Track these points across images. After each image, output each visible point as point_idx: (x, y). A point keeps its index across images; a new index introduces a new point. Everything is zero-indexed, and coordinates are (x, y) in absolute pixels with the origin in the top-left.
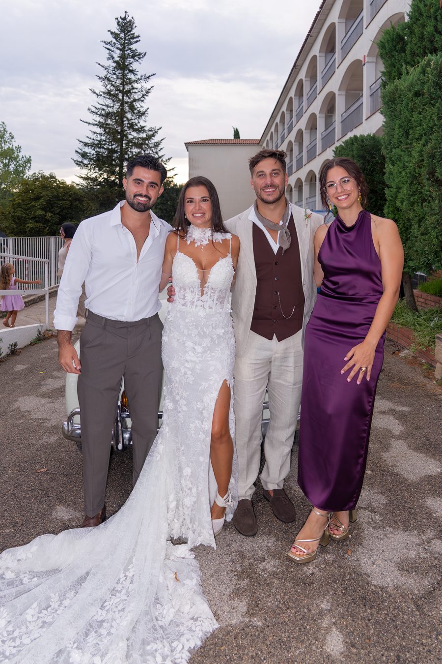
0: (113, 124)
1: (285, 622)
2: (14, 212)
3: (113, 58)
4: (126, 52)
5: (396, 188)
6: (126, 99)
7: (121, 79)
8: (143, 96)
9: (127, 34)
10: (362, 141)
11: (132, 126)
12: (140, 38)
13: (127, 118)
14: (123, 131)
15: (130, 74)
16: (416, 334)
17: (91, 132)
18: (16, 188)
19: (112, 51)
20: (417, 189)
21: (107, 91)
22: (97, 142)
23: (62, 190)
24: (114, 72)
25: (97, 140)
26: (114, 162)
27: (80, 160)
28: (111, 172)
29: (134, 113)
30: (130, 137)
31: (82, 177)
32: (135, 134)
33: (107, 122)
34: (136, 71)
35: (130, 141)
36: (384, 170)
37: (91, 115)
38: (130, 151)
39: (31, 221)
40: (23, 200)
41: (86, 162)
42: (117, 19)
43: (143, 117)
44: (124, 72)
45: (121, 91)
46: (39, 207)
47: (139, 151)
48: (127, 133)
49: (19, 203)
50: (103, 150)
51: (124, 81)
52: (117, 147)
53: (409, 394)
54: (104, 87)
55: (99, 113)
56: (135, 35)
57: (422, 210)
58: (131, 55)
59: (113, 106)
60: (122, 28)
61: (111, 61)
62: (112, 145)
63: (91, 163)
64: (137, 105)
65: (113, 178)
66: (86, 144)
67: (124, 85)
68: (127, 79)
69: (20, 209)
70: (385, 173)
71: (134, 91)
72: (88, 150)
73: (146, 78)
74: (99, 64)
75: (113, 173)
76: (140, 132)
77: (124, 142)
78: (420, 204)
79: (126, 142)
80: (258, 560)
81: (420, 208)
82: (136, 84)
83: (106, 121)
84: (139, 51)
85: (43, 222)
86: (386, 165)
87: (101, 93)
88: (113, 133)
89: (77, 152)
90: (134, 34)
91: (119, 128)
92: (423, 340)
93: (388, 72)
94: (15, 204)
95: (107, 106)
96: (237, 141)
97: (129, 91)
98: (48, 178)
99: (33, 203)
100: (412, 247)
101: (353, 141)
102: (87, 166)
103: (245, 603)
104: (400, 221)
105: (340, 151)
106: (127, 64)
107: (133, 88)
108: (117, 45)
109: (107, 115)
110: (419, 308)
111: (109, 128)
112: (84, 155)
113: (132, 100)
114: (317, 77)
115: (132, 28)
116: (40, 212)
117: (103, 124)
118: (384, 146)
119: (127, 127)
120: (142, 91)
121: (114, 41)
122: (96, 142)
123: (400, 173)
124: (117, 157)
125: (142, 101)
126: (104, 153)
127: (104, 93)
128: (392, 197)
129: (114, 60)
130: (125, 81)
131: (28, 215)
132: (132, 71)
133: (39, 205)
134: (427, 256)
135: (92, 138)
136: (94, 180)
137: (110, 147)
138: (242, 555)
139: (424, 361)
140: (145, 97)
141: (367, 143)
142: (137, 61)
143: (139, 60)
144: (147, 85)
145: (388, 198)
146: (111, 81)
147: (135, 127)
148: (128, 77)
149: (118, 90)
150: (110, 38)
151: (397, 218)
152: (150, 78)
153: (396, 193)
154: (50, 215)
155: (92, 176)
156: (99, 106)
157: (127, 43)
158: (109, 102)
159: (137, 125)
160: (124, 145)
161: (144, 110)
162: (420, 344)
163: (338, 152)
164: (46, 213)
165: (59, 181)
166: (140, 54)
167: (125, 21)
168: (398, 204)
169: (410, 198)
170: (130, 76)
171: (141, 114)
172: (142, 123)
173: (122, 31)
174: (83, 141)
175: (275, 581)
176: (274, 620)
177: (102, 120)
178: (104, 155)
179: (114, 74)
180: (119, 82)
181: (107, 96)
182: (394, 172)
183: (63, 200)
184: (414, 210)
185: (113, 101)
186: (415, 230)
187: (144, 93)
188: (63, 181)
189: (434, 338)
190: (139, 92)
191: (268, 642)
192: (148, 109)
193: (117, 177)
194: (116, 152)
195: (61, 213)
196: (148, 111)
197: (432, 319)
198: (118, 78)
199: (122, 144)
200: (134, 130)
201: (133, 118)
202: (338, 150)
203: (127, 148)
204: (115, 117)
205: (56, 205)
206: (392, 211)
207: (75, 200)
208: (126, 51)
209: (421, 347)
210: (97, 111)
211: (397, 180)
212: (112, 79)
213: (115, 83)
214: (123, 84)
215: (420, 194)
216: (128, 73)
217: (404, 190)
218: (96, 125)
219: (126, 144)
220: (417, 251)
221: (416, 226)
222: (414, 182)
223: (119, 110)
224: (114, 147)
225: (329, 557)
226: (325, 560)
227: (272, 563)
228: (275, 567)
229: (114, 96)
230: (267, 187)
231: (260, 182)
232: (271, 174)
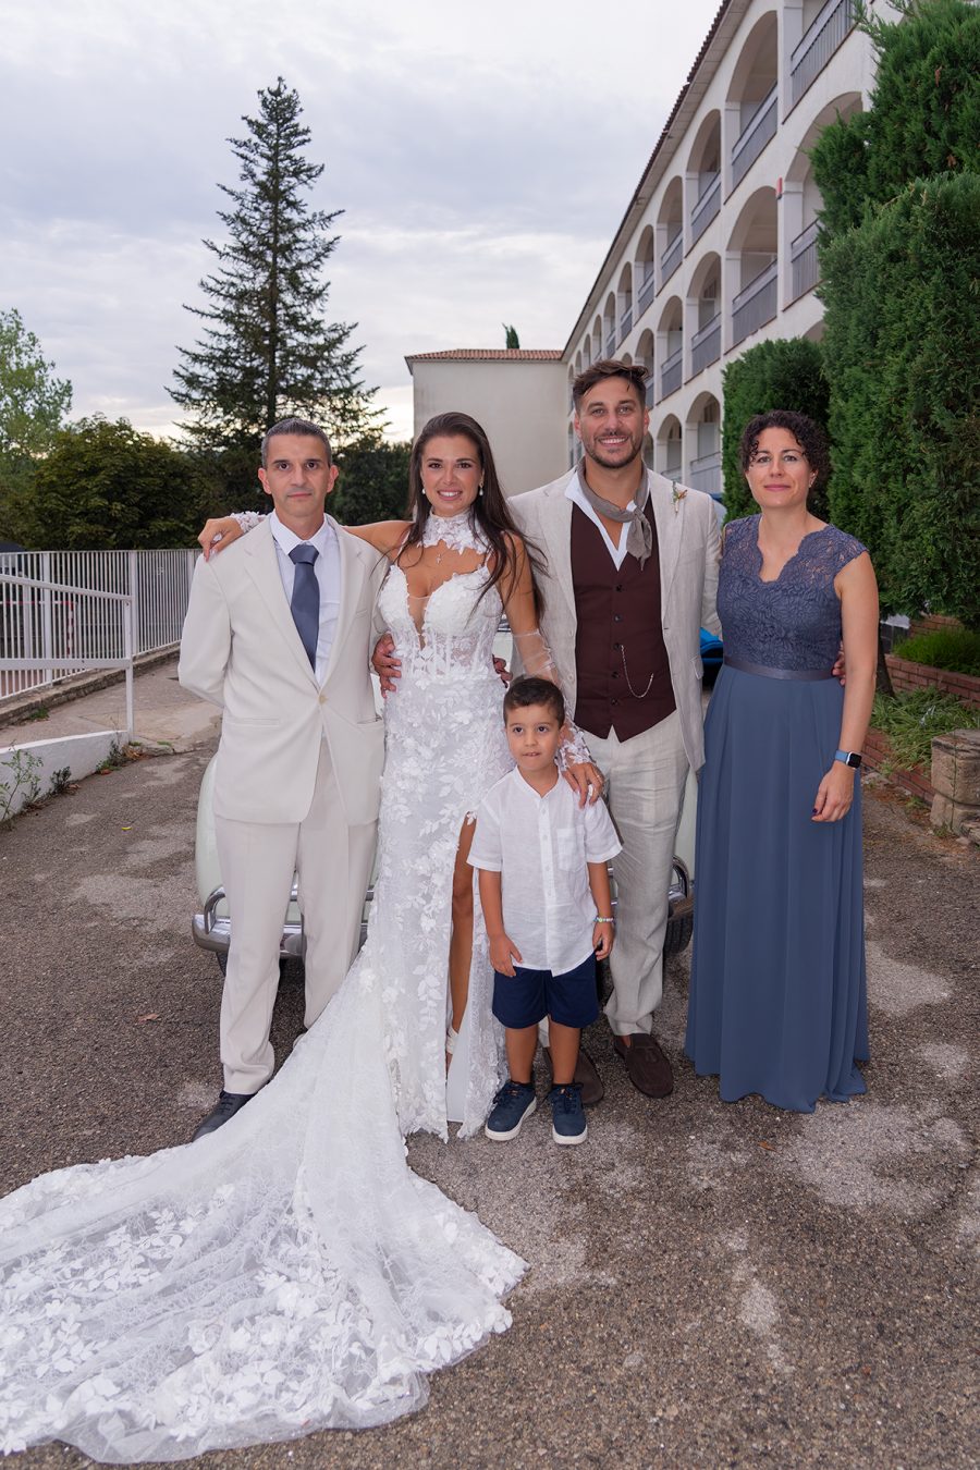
0: (254, 315)
1: (661, 1276)
2: (41, 501)
3: (253, 176)
4: (280, 164)
5: (853, 447)
6: (281, 262)
7: (271, 220)
8: (318, 257)
9: (282, 125)
10: (782, 352)
11: (293, 320)
12: (309, 135)
13: (284, 304)
14: (274, 330)
15: (289, 210)
16: (893, 740)
17: (207, 332)
18: (41, 450)
19: (251, 162)
20: (894, 448)
21: (240, 245)
22: (220, 353)
23: (144, 454)
24: (255, 204)
25: (220, 350)
26: (255, 397)
27: (184, 392)
28: (249, 417)
29: (298, 293)
30: (290, 343)
31: (187, 427)
32: (300, 337)
33: (241, 311)
34: (303, 203)
35: (291, 352)
36: (828, 411)
37: (207, 295)
38: (291, 374)
39: (78, 520)
40: (59, 476)
41: (196, 395)
42: (260, 92)
43: (317, 300)
44: (277, 205)
45: (269, 247)
46: (95, 490)
47: (310, 372)
48: (284, 336)
49: (52, 482)
50: (233, 369)
51: (276, 224)
52: (262, 364)
53: (882, 855)
54: (235, 238)
55: (223, 292)
56: (301, 128)
57: (904, 490)
58: (291, 169)
59: (254, 278)
60: (271, 112)
61: (249, 181)
62: (252, 360)
63: (207, 397)
64: (305, 275)
65: (254, 430)
66: (196, 358)
67: (276, 234)
68: (282, 221)
69: (55, 495)
70: (828, 417)
71: (298, 246)
72: (200, 370)
73: (323, 220)
74: (224, 188)
75: (254, 419)
76: (312, 332)
77: (277, 354)
78: (900, 478)
79: (282, 353)
80: (600, 1168)
81: (899, 485)
82: (302, 231)
83: (238, 310)
84: (308, 161)
85: (105, 522)
86: (832, 400)
87: (228, 250)
88: (254, 335)
89: (176, 373)
90: (297, 125)
91: (267, 324)
92: (906, 750)
93: (831, 213)
94: (43, 485)
95: (241, 277)
96: (513, 354)
97: (288, 247)
98: (116, 428)
99: (83, 482)
100: (884, 565)
101: (763, 352)
102: (199, 405)
103: (580, 1246)
104: (859, 512)
105: (736, 372)
106: (282, 188)
107: (297, 241)
108: (261, 149)
109: (242, 297)
110: (896, 690)
111: (246, 324)
112: (192, 381)
113: (294, 264)
114: (681, 221)
115: (293, 114)
116: (97, 501)
117: (233, 315)
118: (827, 361)
119: (285, 321)
120: (315, 247)
121: (255, 139)
122: (218, 354)
123: (860, 415)
124: (263, 386)
125: (316, 268)
126: (235, 377)
127: (234, 250)
128: (843, 464)
129: (256, 180)
130: (280, 226)
131: (72, 508)
132: (293, 205)
133: (97, 486)
134: (914, 580)
135: (209, 345)
136: (214, 433)
137: (248, 365)
138: (568, 1161)
139: (908, 793)
140: (322, 258)
141: (792, 355)
142: (305, 182)
143: (309, 181)
144: (327, 235)
145: (837, 466)
146: (249, 224)
147: (300, 323)
148: (286, 216)
149: (262, 244)
150: (247, 134)
151: (853, 506)
152: (332, 218)
153: (851, 456)
154: (119, 508)
155: (209, 426)
156: (225, 278)
157: (283, 145)
158: (245, 269)
159: (304, 319)
160: (277, 360)
161: (321, 288)
162: (900, 759)
163: (732, 375)
164: (110, 504)
165: (138, 436)
166: (310, 169)
167: (279, 98)
168: (857, 477)
169: (880, 465)
170: (290, 214)
171: (314, 296)
172: (316, 316)
173: (272, 119)
174: (189, 350)
175: (638, 1204)
176: (639, 1273)
177: (231, 307)
178: (236, 381)
179: (256, 209)
180: (266, 226)
181: (241, 257)
182: (848, 414)
183: (147, 475)
184: (888, 490)
185: (255, 267)
186: (892, 531)
187: (320, 250)
188: (146, 436)
189: (929, 747)
190: (309, 248)
191: (630, 1313)
192: (329, 284)
193: (264, 427)
194: (261, 375)
195: (143, 504)
196: (329, 290)
197: (922, 711)
198: (263, 219)
199: (274, 357)
200: (300, 329)
201: (296, 303)
202: (733, 370)
203: (284, 367)
204: (259, 301)
205: (131, 486)
206: (843, 493)
207: (174, 475)
208: (282, 160)
209: (902, 765)
211: (853, 430)
212: (251, 220)
213: (258, 228)
214: (276, 231)
215: (899, 458)
216: (284, 209)
217: (869, 449)
218: (218, 316)
219: (281, 357)
220: (894, 571)
221: (893, 522)
222: (889, 434)
223: (267, 286)
224: (255, 363)
225: (739, 1158)
226: (732, 1163)
227: (629, 1172)
228: (634, 1179)
229: (256, 255)
230: (609, 434)
231: (594, 423)
232: (617, 410)
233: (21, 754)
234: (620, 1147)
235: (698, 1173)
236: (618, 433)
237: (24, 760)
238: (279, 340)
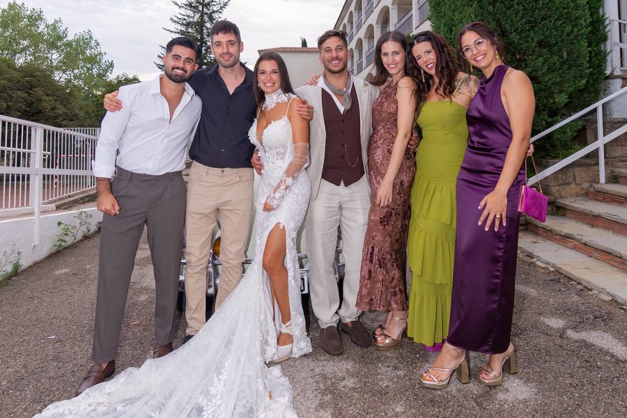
0: (194, 32)
6: (205, 10)
8: (221, 8)
13: (207, 28)
14: (202, 38)
18: (99, 90)
21: (188, 3)
37: (173, 24)
45: (200, 3)
55: (180, 22)
59: (194, 17)
64: (215, 16)
71: (212, 4)
77: (203, 48)
79: (205, 48)
80: (339, 380)
83: (187, 30)
87: (183, 5)
89: (159, 56)
91: (199, 36)
94: (99, 104)
95: (188, 16)
96: (305, 49)
97: (208, 4)
98: (132, 80)
103: (329, 413)
107: (213, 1)
109: (188, 25)
113: (211, 11)
117: (184, 32)
120: (220, 4)
125: (220, 12)
127: (186, 5)
138: (324, 377)
140: (223, 9)
156: (181, 17)
158: (190, 13)
177: (183, 29)
181: (188, 8)
185: (194, 12)
187: (222, 5)
190: (218, 4)
203: (206, 54)
204: (196, 26)
210: (178, 20)
218: (178, 33)
219: (205, 50)
223: (199, 20)
225: (401, 373)
226: (397, 375)
227: (352, 380)
228: (354, 383)
229: (194, 7)
230: (333, 59)
231: (327, 56)
232: (336, 49)
233: (83, 213)
234: (348, 370)
235: (382, 380)
236: (337, 58)
237: (84, 215)
238: (204, 42)
